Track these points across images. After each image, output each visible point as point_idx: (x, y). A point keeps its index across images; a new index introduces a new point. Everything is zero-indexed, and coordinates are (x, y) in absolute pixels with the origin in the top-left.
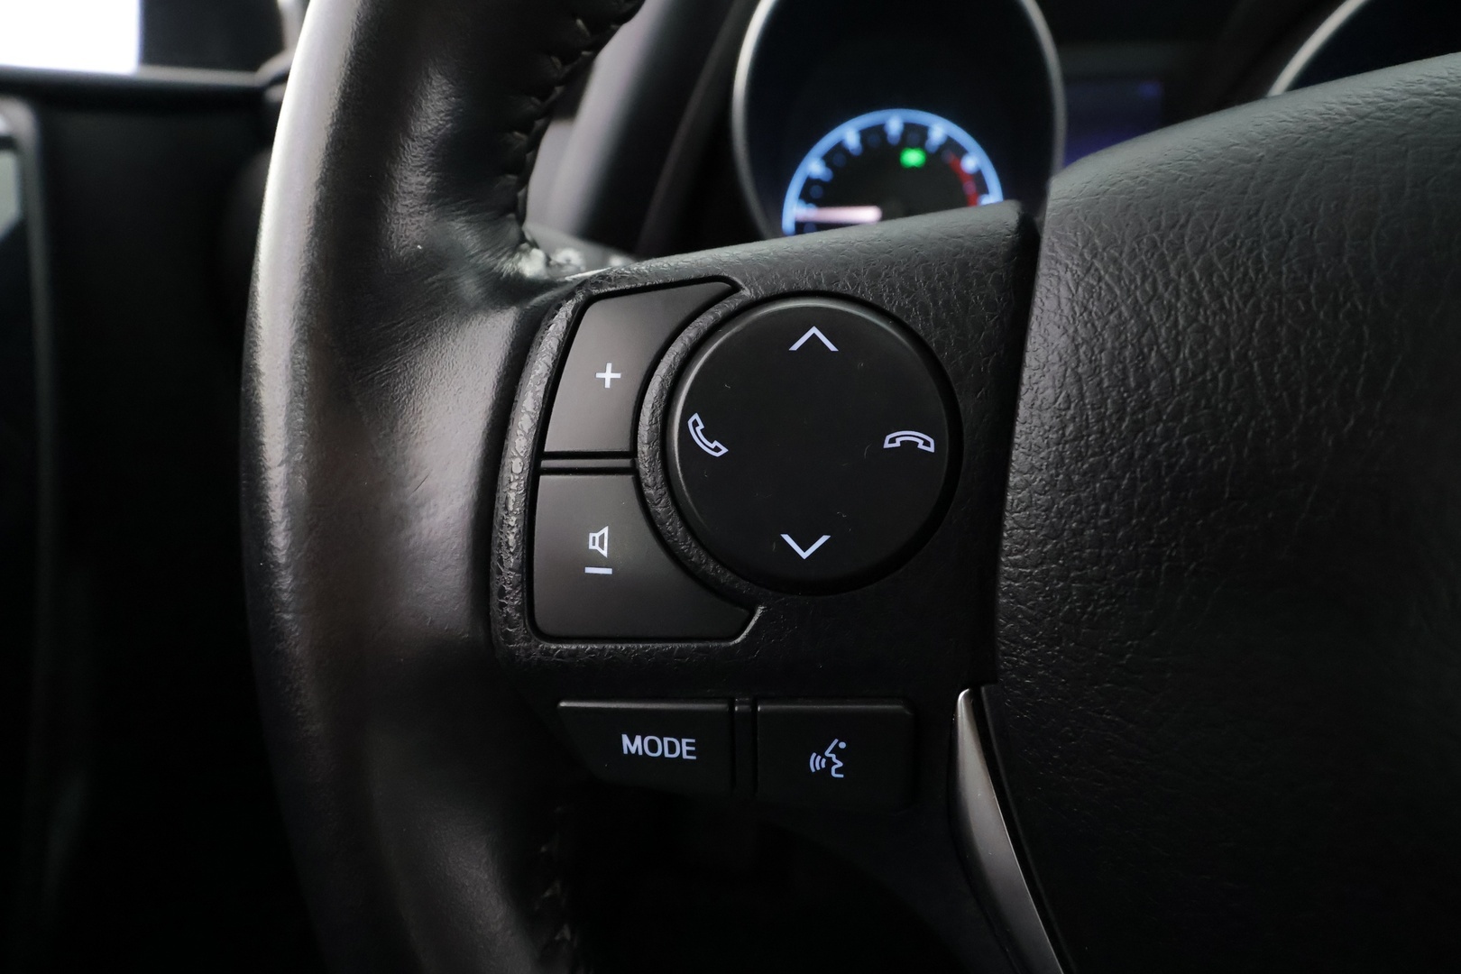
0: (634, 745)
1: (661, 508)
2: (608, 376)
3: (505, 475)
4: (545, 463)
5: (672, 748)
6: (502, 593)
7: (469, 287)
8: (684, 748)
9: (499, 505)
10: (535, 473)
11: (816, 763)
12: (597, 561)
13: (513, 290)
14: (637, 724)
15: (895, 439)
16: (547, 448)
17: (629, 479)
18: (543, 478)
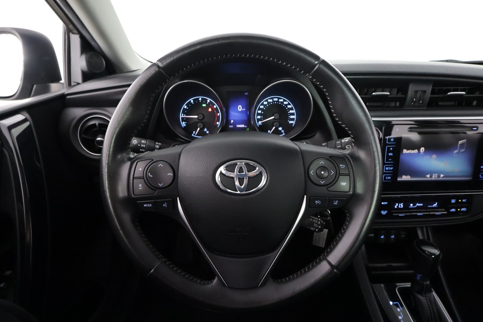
0: (145, 205)
1: (147, 182)
2: (140, 169)
3: (130, 179)
4: (134, 178)
5: (149, 205)
6: (131, 191)
7: (126, 159)
8: (150, 205)
9: (130, 183)
10: (133, 179)
11: (164, 205)
12: (140, 187)
13: (130, 159)
14: (146, 203)
15: (169, 174)
16: (134, 177)
17: (143, 179)
18: (134, 180)
